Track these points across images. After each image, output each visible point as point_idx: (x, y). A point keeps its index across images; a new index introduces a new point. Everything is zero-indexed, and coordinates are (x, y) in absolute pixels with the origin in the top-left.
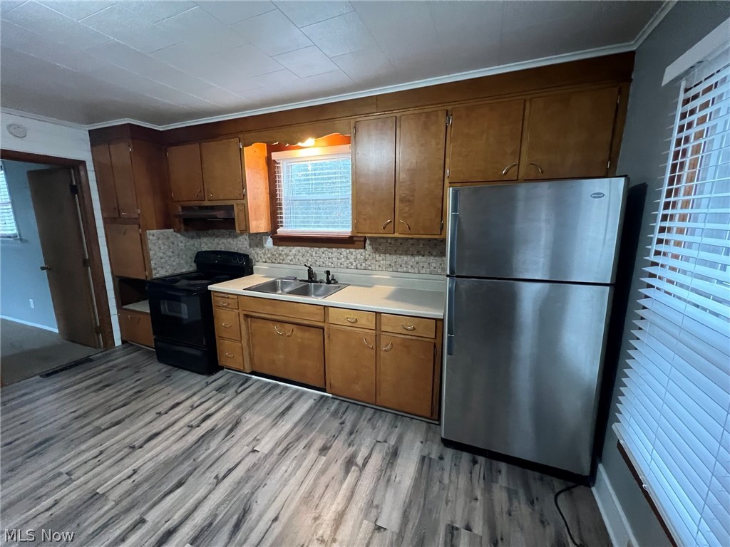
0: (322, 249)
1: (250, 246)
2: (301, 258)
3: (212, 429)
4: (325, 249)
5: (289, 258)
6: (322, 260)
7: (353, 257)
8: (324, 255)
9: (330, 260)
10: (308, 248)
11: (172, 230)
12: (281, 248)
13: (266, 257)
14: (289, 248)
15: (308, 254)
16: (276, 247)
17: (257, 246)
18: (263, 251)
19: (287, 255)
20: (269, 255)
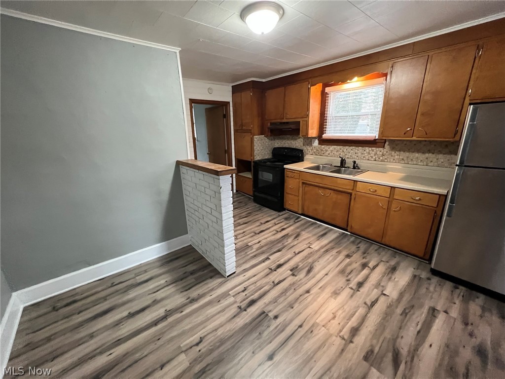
0: (351, 148)
1: (304, 145)
2: (335, 153)
3: (287, 234)
4: (353, 147)
5: (328, 152)
6: (350, 154)
7: (373, 153)
8: (352, 151)
9: (357, 155)
10: (342, 147)
11: (264, 136)
12: (323, 146)
13: (313, 151)
14: (328, 147)
15: (341, 151)
16: (320, 146)
17: (308, 145)
18: (311, 148)
19: (327, 151)
20: (315, 151)
